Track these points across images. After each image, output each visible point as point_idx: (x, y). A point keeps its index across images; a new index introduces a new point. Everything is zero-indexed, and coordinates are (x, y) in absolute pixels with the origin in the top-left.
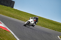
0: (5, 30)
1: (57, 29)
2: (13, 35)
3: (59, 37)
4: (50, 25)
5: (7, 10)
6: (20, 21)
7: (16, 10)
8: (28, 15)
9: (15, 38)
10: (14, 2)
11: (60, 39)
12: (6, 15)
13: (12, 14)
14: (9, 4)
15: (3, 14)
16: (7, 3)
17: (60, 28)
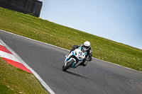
0: (20, 70)
2: (39, 81)
4: (124, 57)
5: (24, 22)
9: (43, 87)
10: (41, 3)
12: (22, 33)
13: (35, 31)
14: (28, 7)
15: (15, 30)
16: (25, 6)
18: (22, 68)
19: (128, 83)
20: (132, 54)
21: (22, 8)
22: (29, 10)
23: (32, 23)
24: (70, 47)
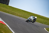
0: (2, 24)
4: (38, 19)
5: (3, 7)
6: (14, 16)
7: (11, 6)
8: (20, 11)
9: (10, 30)
12: (2, 11)
13: (7, 10)
14: (5, 2)
17: (46, 22)
19: (39, 28)
20: (41, 18)
22: (5, 3)
23: (6, 7)
24: (19, 16)
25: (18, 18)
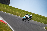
0: (3, 23)
1: (43, 22)
2: (9, 27)
3: (44, 28)
4: (37, 19)
5: (4, 7)
10: (10, 1)
11: (45, 29)
13: (8, 10)
14: (6, 2)
15: (1, 10)
16: (4, 2)
17: (46, 21)
18: (4, 22)
20: (40, 17)
21: (3, 2)
22: (6, 3)
23: (7, 7)
24: (19, 15)
25: (19, 17)
